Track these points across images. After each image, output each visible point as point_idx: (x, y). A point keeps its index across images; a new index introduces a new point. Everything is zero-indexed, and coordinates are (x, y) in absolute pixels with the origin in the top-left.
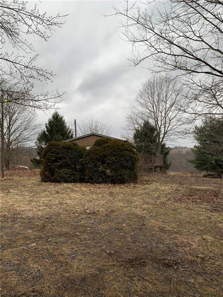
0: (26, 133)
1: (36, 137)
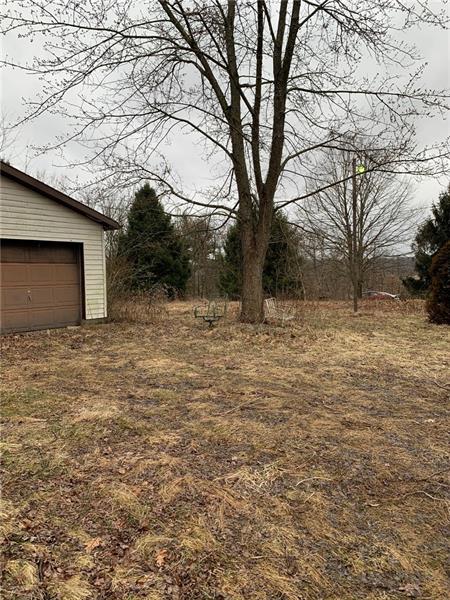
0: (393, 228)
1: (414, 233)
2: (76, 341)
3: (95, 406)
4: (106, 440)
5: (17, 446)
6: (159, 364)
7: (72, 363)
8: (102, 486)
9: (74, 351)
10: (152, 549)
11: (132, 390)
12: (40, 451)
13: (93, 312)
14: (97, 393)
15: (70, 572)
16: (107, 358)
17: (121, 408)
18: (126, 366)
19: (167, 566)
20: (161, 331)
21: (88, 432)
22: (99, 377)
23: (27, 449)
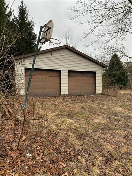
2: (93, 99)
3: (99, 119)
4: (103, 129)
5: (79, 126)
6: (118, 109)
7: (92, 106)
8: (102, 142)
9: (93, 102)
10: (118, 166)
11: (110, 116)
12: (85, 129)
13: (98, 92)
14: (99, 115)
15: (94, 164)
16: (102, 105)
17: (107, 121)
18: (108, 108)
19: (123, 173)
20: (119, 99)
21: (98, 126)
22: (100, 111)
23: (82, 127)
